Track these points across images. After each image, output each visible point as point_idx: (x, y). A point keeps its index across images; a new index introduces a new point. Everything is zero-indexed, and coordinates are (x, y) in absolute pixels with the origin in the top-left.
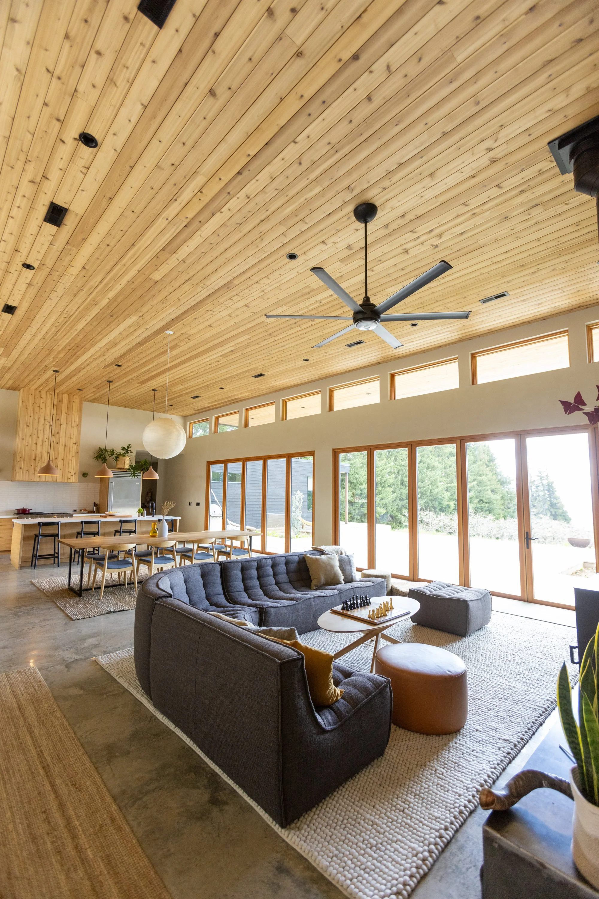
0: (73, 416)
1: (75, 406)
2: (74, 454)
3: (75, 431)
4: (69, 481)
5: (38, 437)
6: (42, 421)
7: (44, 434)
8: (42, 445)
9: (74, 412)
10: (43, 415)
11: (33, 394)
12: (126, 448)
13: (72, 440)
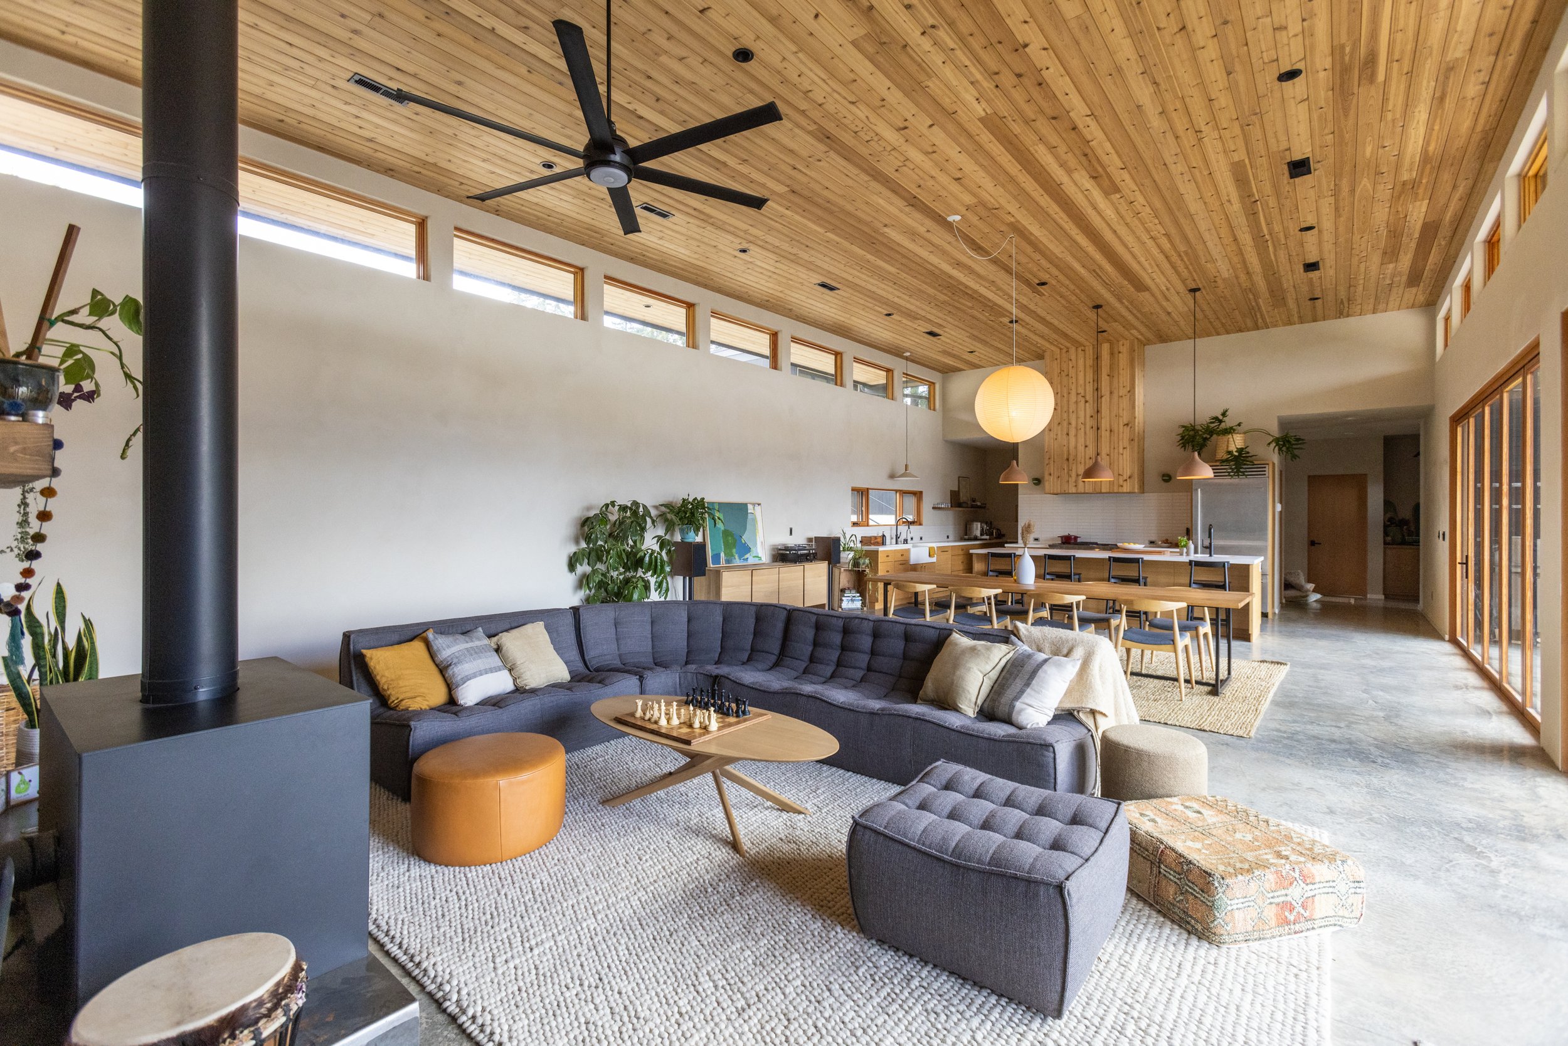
0: (1121, 377)
1: (1123, 359)
2: (1126, 444)
3: (1125, 403)
4: (1120, 491)
5: (1070, 424)
6: (1073, 398)
7: (1077, 418)
8: (1076, 436)
9: (1121, 372)
10: (1073, 387)
11: (1058, 356)
12: (1221, 417)
13: (1121, 419)
